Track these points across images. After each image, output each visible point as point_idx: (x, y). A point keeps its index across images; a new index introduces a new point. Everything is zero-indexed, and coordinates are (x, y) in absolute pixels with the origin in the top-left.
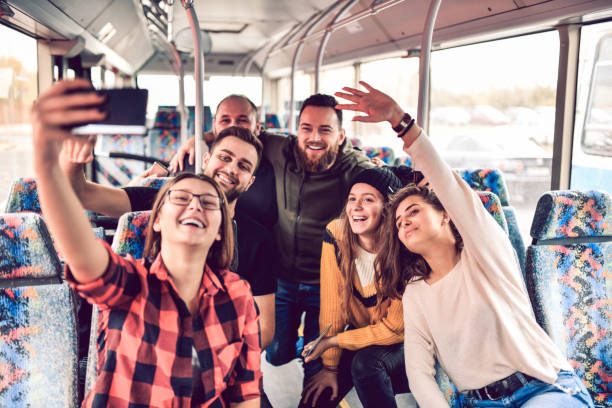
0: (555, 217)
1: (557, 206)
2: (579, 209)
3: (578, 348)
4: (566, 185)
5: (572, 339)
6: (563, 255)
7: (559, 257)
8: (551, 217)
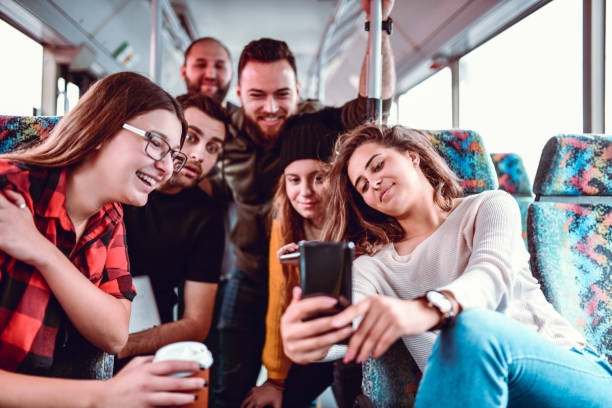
0: (562, 163)
1: (564, 148)
2: (597, 155)
3: (604, 343)
4: (599, 126)
5: (594, 329)
6: (578, 216)
7: (571, 218)
8: (556, 163)
